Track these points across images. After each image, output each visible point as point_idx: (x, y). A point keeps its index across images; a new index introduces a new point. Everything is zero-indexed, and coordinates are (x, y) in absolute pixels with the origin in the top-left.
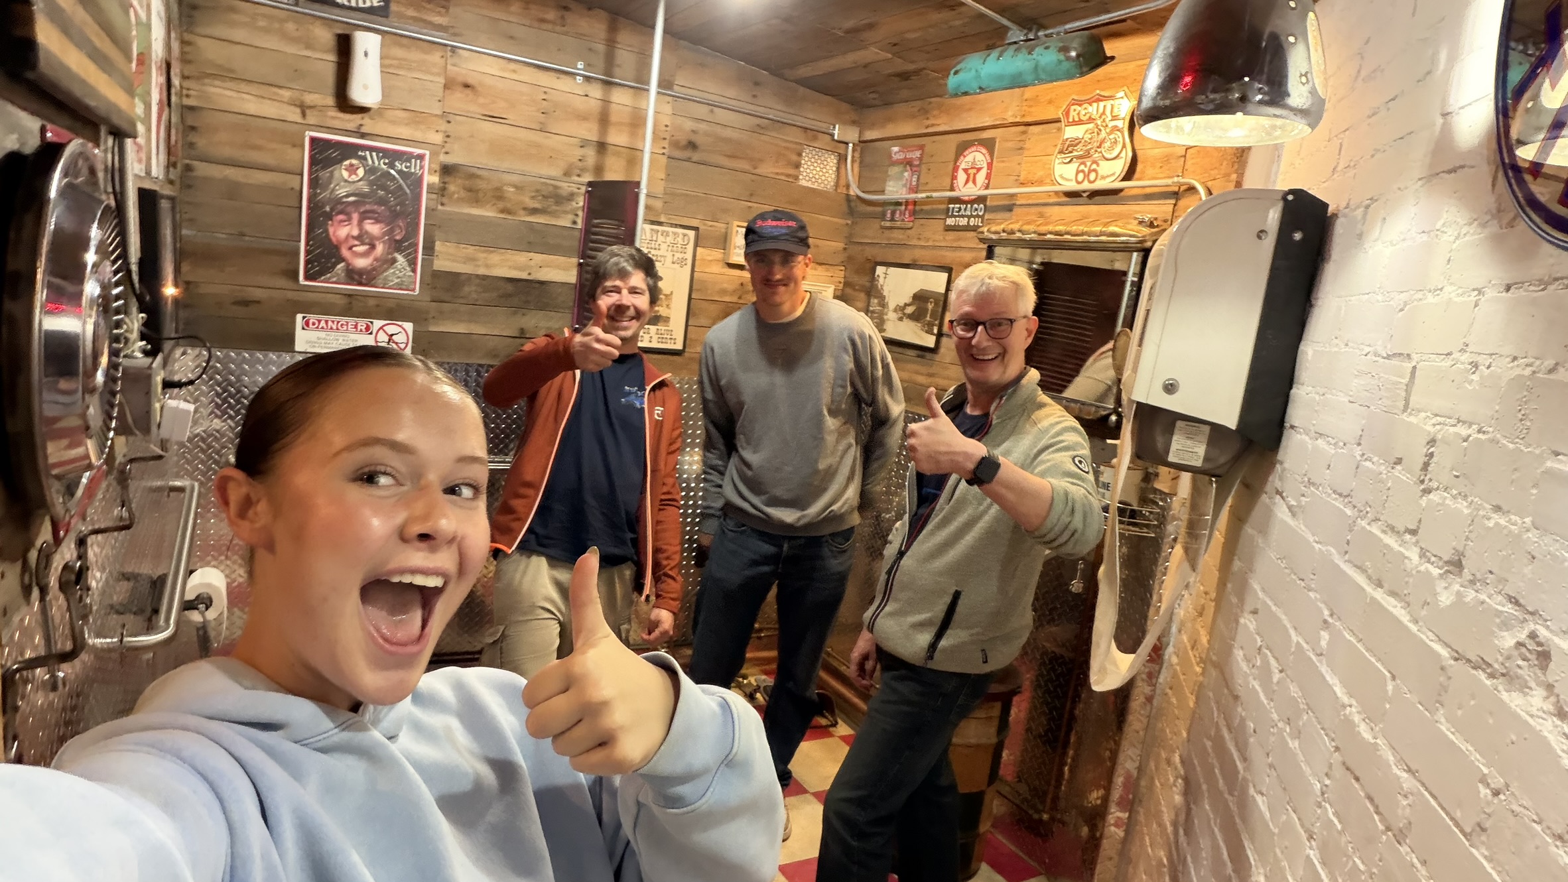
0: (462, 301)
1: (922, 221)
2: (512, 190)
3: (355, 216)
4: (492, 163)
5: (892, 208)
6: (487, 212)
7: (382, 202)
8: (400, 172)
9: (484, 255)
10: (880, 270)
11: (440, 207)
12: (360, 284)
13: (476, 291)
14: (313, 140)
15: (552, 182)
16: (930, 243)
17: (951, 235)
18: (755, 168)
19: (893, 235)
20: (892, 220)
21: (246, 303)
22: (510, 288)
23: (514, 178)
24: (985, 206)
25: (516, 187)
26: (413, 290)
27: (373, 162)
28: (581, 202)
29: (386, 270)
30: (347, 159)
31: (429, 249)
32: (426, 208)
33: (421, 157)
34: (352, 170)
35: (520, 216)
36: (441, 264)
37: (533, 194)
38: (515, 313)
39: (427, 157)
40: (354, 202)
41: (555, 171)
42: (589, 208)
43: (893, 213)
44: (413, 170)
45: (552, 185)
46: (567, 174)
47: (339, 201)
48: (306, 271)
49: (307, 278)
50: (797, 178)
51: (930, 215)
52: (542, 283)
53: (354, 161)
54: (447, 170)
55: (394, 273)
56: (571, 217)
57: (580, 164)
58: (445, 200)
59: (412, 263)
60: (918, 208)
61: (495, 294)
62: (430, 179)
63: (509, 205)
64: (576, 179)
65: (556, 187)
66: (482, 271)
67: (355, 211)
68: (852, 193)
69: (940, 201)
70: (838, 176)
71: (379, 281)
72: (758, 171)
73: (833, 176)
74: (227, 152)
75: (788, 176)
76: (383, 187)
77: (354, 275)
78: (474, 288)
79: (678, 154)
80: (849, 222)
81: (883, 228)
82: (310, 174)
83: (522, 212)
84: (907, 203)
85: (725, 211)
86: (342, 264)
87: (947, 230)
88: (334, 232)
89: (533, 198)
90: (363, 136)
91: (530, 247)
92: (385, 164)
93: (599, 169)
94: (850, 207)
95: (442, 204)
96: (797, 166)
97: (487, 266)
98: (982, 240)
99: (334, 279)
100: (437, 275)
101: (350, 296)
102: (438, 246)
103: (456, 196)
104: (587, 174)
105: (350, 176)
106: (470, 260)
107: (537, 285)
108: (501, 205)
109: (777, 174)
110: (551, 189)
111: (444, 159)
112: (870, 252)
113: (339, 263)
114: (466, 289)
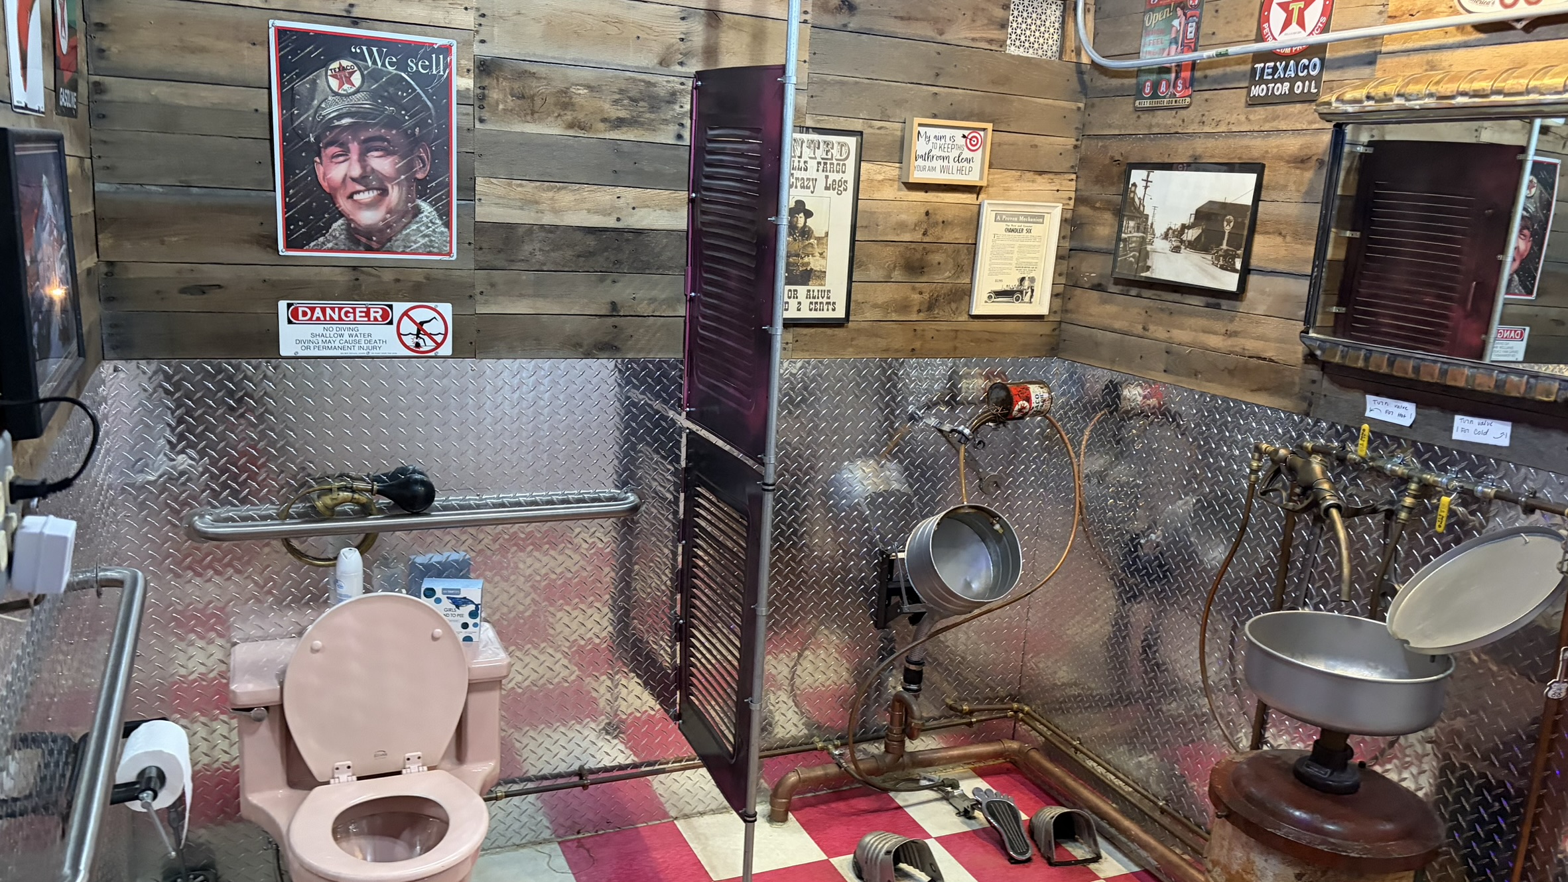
0: (523, 266)
1: (1207, 95)
2: (583, 91)
3: (354, 147)
4: (552, 53)
5: (1154, 77)
6: (550, 129)
7: (392, 122)
8: (416, 76)
9: (550, 194)
10: (1137, 176)
11: (478, 125)
12: (369, 249)
13: (540, 250)
14: (281, 32)
15: (644, 76)
16: (1222, 128)
17: (1261, 112)
18: (941, 34)
19: (1154, 121)
20: (1155, 95)
21: (202, 290)
22: (591, 241)
23: (587, 75)
24: (1322, 60)
25: (589, 87)
26: (449, 254)
27: (375, 62)
28: (686, 104)
29: (405, 227)
30: (334, 60)
31: (468, 190)
32: (458, 128)
33: (446, 50)
34: (344, 75)
35: (597, 131)
36: (487, 212)
37: (617, 97)
38: (602, 280)
39: (454, 49)
40: (350, 126)
41: (647, 60)
42: (699, 114)
43: (1156, 86)
44: (434, 72)
45: (643, 81)
46: (663, 62)
47: (328, 125)
48: (287, 237)
49: (289, 245)
50: (1003, 44)
51: (1222, 84)
52: (639, 232)
53: (345, 63)
54: (485, 68)
55: (418, 230)
56: (673, 128)
57: (682, 46)
58: (486, 115)
59: (444, 214)
60: (1198, 74)
61: (569, 253)
62: (463, 83)
63: (581, 116)
64: (678, 68)
65: (649, 84)
66: (548, 219)
67: (354, 140)
68: (1085, 60)
69: (1240, 59)
70: (1063, 36)
71: (397, 243)
72: (947, 37)
73: (1056, 37)
74: (154, 59)
75: (990, 41)
76: (391, 100)
77: (359, 237)
78: (537, 246)
79: (828, 20)
80: (1081, 105)
81: (1136, 110)
82: (281, 85)
83: (601, 126)
84: (1179, 67)
85: (899, 103)
86: (340, 222)
87: (1250, 105)
88: (325, 174)
89: (616, 102)
90: (356, 22)
91: (616, 178)
92: (391, 64)
93: (711, 52)
94: (1082, 82)
95: (482, 121)
96: (1004, 25)
97: (556, 211)
98: (1324, 117)
99: (330, 245)
100: (481, 229)
101: (355, 268)
102: (481, 185)
103: (501, 107)
104: (694, 61)
105: (340, 87)
106: (528, 203)
107: (630, 236)
108: (569, 116)
109: (973, 39)
110: (642, 86)
111: (478, 50)
112: (1117, 149)
113: (336, 221)
114: (527, 248)
